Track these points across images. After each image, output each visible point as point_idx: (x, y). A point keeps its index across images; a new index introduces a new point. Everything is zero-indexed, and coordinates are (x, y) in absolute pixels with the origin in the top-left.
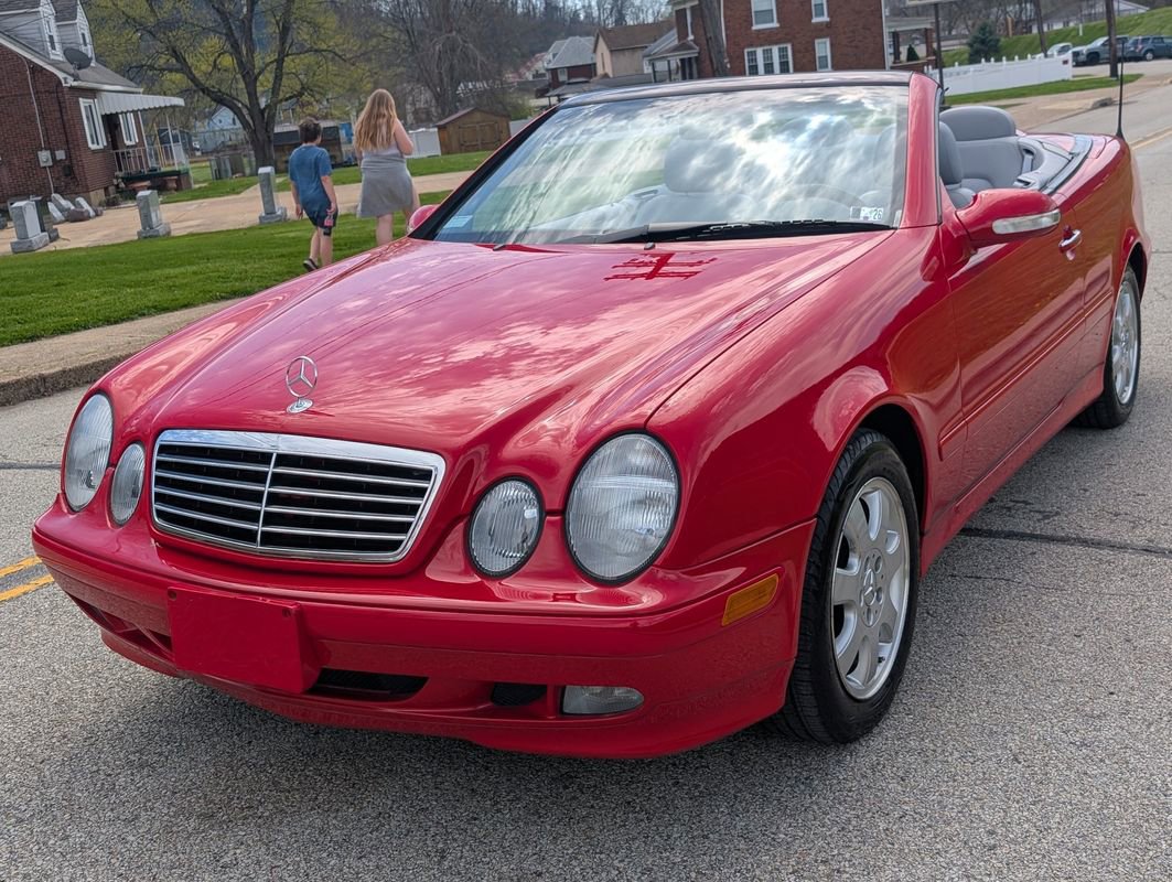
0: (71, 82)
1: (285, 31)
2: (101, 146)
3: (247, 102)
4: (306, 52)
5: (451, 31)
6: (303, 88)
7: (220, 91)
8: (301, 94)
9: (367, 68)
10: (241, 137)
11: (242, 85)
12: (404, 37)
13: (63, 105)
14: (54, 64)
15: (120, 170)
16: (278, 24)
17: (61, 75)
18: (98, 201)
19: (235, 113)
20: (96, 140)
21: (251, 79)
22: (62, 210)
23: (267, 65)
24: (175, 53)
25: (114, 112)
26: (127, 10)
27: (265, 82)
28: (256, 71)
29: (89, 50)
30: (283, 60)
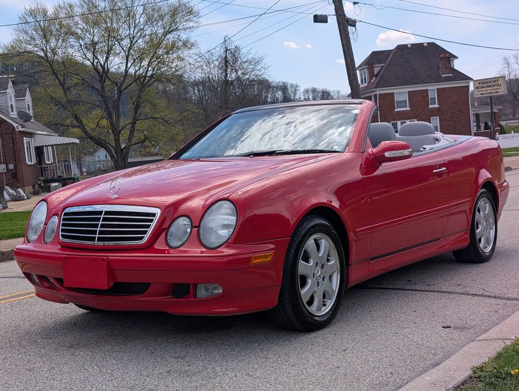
0: (20, 129)
1: (137, 107)
2: (33, 163)
3: (114, 144)
4: (149, 118)
5: (227, 109)
6: (145, 138)
7: (99, 138)
8: (144, 141)
9: (181, 128)
10: (110, 165)
11: (112, 137)
12: (202, 112)
13: (15, 140)
14: (12, 119)
15: (42, 176)
16: (133, 103)
17: (15, 125)
18: (29, 192)
19: (107, 151)
20: (31, 160)
21: (117, 133)
22: (9, 195)
23: (126, 125)
24: (76, 118)
25: (41, 145)
26: (52, 95)
27: (124, 135)
28: (120, 128)
29: (31, 113)
30: (135, 123)
